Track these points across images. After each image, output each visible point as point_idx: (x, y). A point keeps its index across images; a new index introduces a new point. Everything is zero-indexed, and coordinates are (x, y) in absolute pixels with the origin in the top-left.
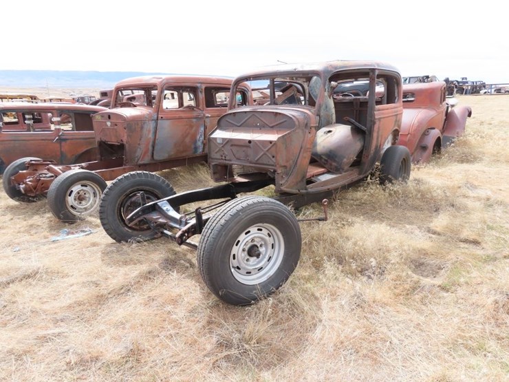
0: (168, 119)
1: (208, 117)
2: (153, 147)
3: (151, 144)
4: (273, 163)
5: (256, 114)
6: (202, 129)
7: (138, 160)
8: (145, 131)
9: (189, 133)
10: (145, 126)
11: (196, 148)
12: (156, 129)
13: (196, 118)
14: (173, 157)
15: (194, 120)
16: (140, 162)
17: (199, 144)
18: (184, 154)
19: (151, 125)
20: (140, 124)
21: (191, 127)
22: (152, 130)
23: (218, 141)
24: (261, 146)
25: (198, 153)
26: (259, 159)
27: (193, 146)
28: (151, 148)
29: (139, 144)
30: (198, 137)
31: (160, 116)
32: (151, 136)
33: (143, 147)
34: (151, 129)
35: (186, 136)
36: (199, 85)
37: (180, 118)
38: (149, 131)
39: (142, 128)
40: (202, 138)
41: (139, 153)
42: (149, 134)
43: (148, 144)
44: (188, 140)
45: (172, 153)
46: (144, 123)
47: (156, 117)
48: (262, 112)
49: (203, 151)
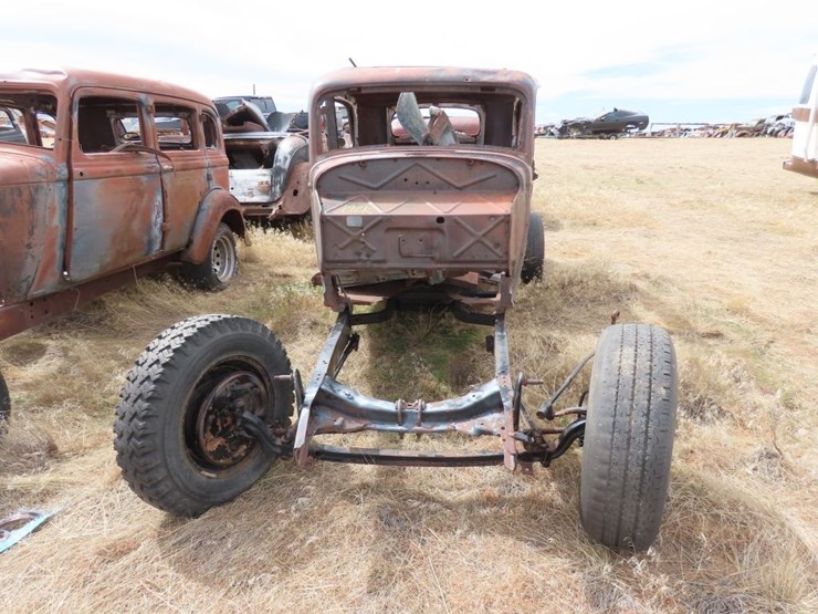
0: (95, 177)
1: (167, 171)
2: (66, 248)
3: (59, 241)
4: (497, 258)
5: (421, 162)
6: (159, 198)
7: (29, 287)
8: (41, 210)
9: (137, 211)
10: (41, 197)
11: (150, 243)
12: (69, 202)
13: (147, 173)
14: (110, 268)
15: (144, 179)
16: (35, 292)
17: (156, 232)
18: (130, 259)
19: (56, 194)
20: (26, 193)
21: (140, 193)
22: (59, 206)
23: (350, 223)
24: (469, 227)
25: (153, 253)
26: (463, 253)
27: (145, 239)
28: (59, 254)
29: (29, 246)
30: (154, 217)
31: (76, 170)
32: (57, 221)
33: (39, 251)
34: (56, 204)
35: (134, 215)
36: (143, 97)
37: (119, 174)
38: (53, 210)
39: (32, 202)
40: (160, 220)
41: (30, 269)
42: (52, 216)
43: (52, 244)
44: (136, 225)
45: (108, 260)
46: (37, 190)
47: (65, 171)
48: (438, 159)
49: (162, 246)
